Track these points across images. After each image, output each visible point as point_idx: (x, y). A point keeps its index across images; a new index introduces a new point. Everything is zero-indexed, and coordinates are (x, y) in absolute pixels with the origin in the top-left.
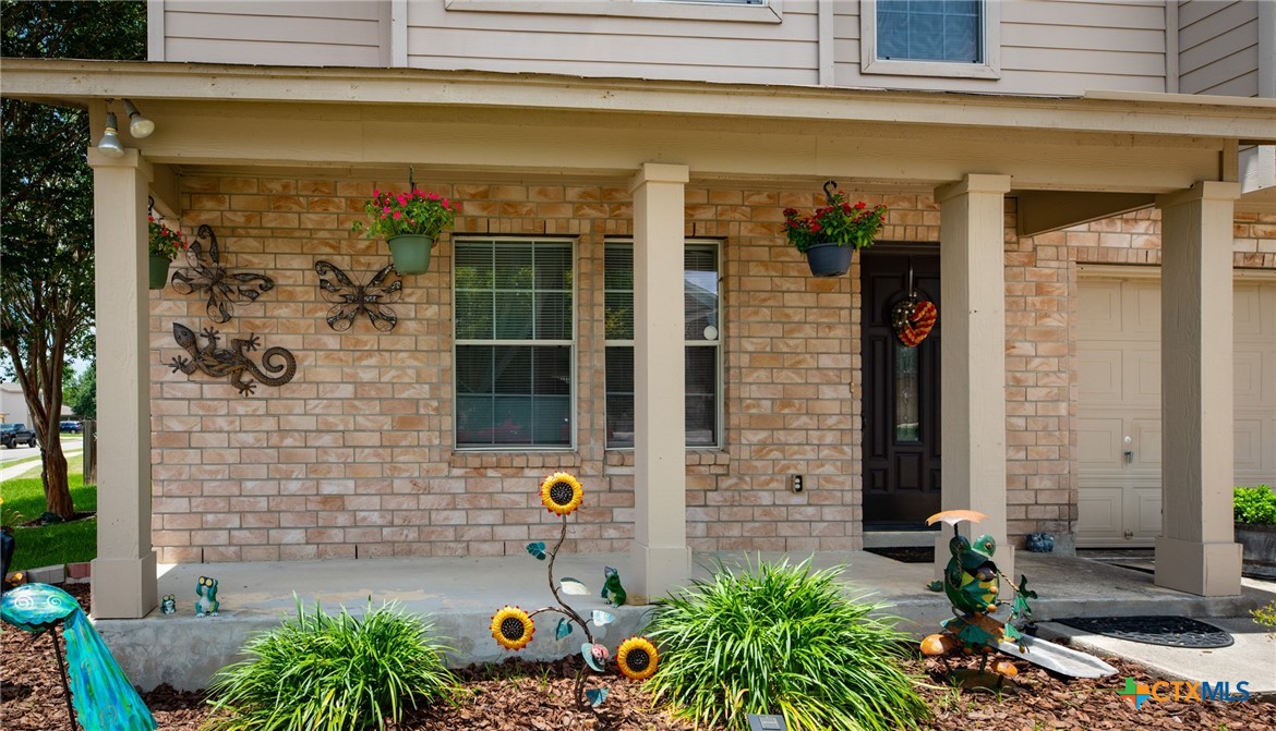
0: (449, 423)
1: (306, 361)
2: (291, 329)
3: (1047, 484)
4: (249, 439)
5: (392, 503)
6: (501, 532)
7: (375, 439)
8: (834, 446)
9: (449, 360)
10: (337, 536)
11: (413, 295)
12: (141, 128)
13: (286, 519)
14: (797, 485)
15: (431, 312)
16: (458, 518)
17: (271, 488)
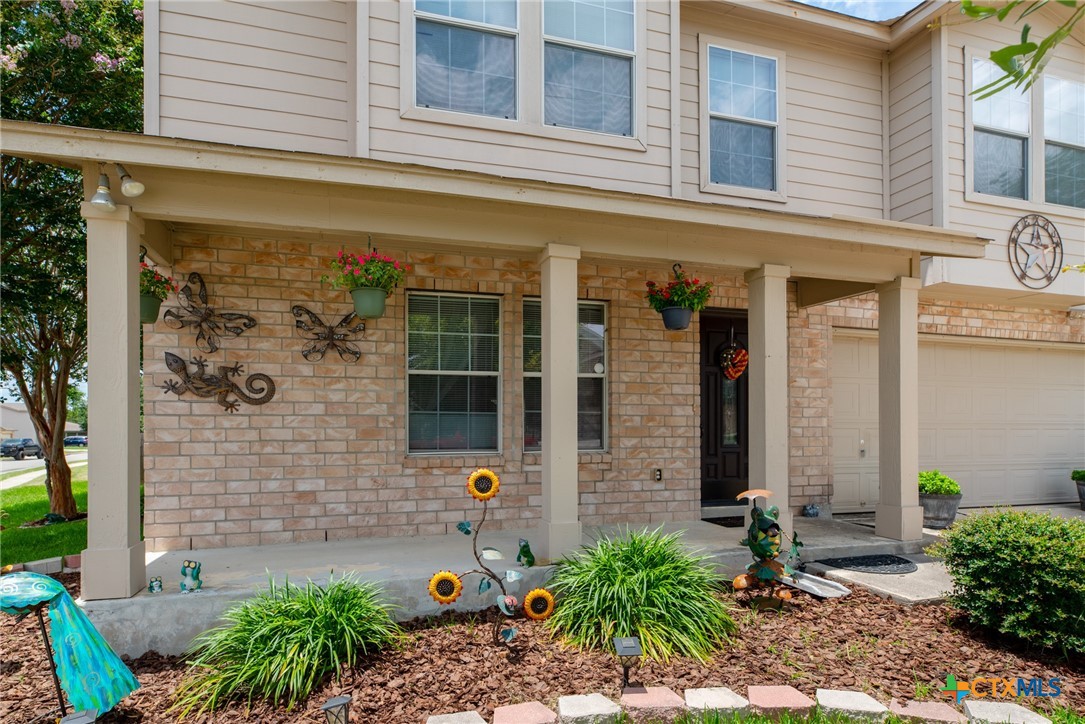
0: (403, 434)
1: (284, 385)
2: (271, 360)
3: (815, 472)
4: (234, 447)
5: (356, 497)
6: (444, 516)
7: (342, 447)
8: (682, 449)
9: (403, 386)
10: (310, 523)
11: (374, 334)
12: (132, 188)
13: (266, 512)
14: (658, 475)
15: (389, 348)
16: (410, 506)
17: (253, 487)
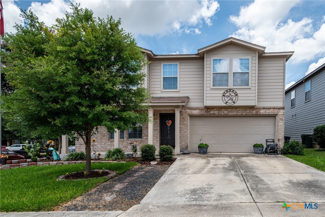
3: (184, 143)
7: (100, 138)
8: (155, 139)
16: (109, 147)
